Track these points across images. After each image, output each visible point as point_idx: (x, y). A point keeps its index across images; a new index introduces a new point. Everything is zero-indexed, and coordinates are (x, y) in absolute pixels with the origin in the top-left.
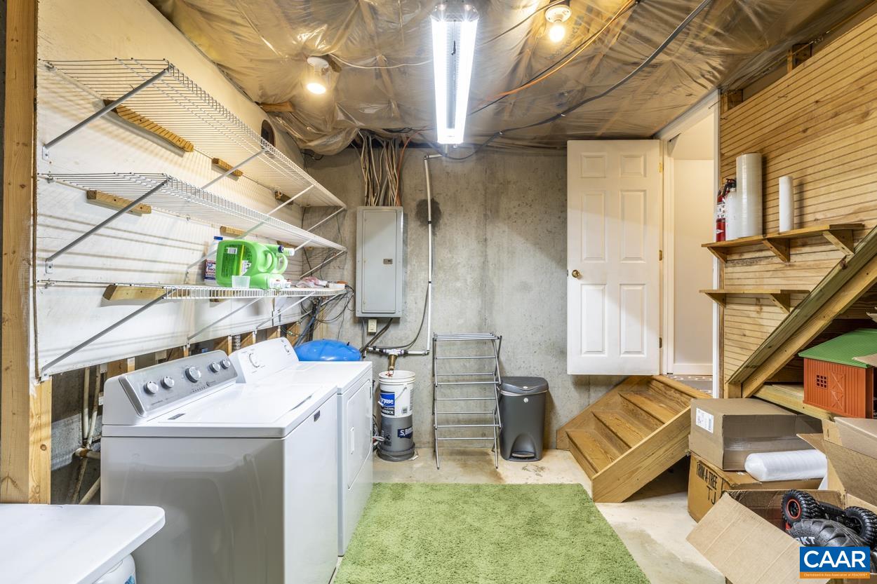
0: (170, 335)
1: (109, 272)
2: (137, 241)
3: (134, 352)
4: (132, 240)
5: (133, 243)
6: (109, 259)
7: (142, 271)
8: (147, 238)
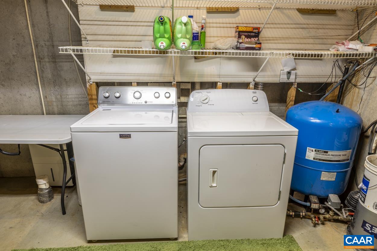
0: (160, 75)
1: (116, 42)
2: (132, 26)
3: (136, 80)
4: (129, 26)
5: (130, 27)
6: (116, 36)
7: (136, 41)
8: (139, 24)
